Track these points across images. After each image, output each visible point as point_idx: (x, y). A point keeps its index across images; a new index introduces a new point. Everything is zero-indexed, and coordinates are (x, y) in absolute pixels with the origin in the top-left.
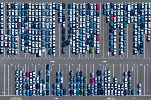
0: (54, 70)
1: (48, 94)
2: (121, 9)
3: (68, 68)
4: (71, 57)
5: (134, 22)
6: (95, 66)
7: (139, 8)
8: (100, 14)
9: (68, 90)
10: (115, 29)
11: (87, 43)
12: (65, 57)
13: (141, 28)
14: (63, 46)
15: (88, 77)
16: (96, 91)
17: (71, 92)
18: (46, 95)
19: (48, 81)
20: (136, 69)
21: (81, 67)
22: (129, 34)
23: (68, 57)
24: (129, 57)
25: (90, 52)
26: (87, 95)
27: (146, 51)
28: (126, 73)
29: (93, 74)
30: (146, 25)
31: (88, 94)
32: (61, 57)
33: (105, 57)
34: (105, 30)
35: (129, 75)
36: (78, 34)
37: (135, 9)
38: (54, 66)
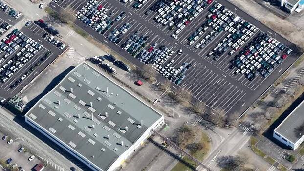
0: (126, 21)
1: (102, 33)
2: (228, 16)
3: (139, 26)
4: (150, 21)
5: (231, 33)
6: (164, 41)
7: (244, 26)
8: (207, 8)
9: (122, 42)
10: (208, 26)
11: (173, 20)
12: (144, 17)
13: (232, 41)
14: (151, 9)
15: (150, 45)
16: (147, 58)
17: (124, 45)
18: (99, 33)
19: (112, 24)
20: (198, 67)
21: (151, 33)
22: (217, 38)
23: (147, 19)
24: (201, 54)
25: (170, 28)
26: (135, 57)
27: (221, 60)
28: (186, 64)
29: (156, 45)
30: (238, 41)
31: (137, 57)
32: (142, 15)
33: (180, 41)
34: (200, 22)
35: (187, 67)
36: (173, 8)
37: (240, 23)
38: (129, 18)
